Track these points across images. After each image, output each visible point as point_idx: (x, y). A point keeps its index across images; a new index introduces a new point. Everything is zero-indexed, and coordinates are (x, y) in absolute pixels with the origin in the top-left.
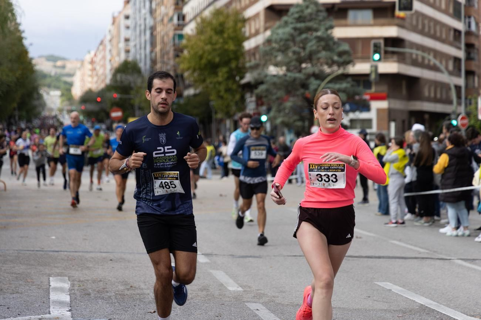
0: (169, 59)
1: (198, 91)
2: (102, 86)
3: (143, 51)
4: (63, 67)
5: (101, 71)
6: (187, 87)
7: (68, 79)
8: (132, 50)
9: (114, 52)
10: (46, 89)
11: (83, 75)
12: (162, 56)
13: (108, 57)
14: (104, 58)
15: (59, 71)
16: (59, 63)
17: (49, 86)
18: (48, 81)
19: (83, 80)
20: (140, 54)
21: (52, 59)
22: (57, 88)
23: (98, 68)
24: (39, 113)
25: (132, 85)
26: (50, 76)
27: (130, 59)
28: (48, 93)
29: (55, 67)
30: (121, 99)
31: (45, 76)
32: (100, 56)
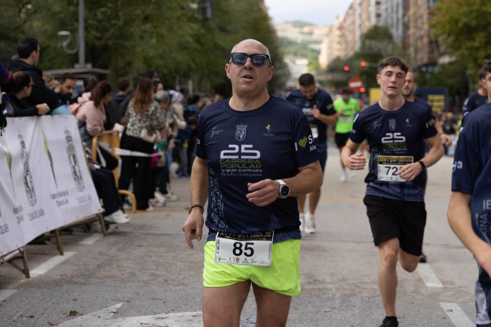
0: (423, 23)
1: (453, 59)
2: (351, 54)
3: (394, 16)
4: (311, 33)
5: (350, 38)
6: (442, 55)
7: (315, 47)
8: (384, 14)
9: (364, 17)
10: (291, 57)
11: (331, 42)
12: (416, 20)
13: (358, 22)
14: (353, 23)
15: (306, 38)
16: (306, 29)
17: (296, 54)
18: (293, 49)
19: (330, 48)
20: (392, 18)
21: (299, 24)
22: (304, 56)
23: (347, 33)
24: (284, 84)
25: (383, 52)
26: (296, 43)
27: (381, 23)
28: (294, 62)
29: (302, 33)
30: (370, 68)
31: (290, 43)
32: (349, 21)
